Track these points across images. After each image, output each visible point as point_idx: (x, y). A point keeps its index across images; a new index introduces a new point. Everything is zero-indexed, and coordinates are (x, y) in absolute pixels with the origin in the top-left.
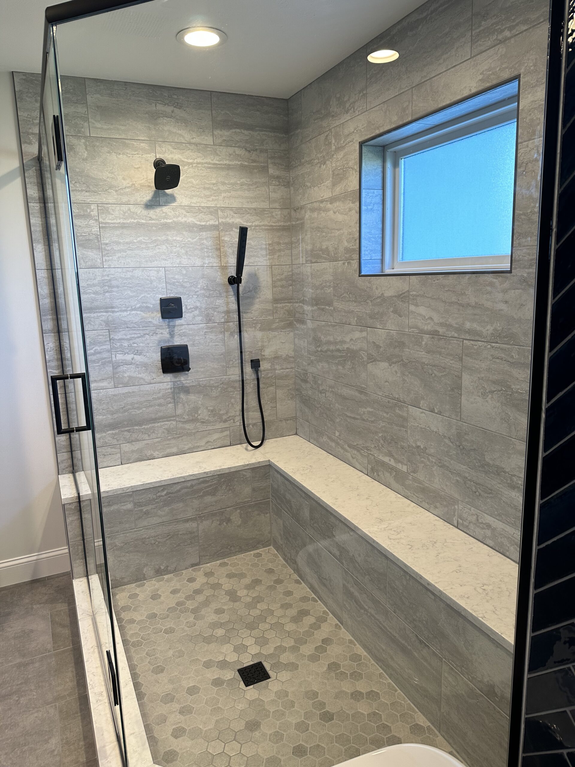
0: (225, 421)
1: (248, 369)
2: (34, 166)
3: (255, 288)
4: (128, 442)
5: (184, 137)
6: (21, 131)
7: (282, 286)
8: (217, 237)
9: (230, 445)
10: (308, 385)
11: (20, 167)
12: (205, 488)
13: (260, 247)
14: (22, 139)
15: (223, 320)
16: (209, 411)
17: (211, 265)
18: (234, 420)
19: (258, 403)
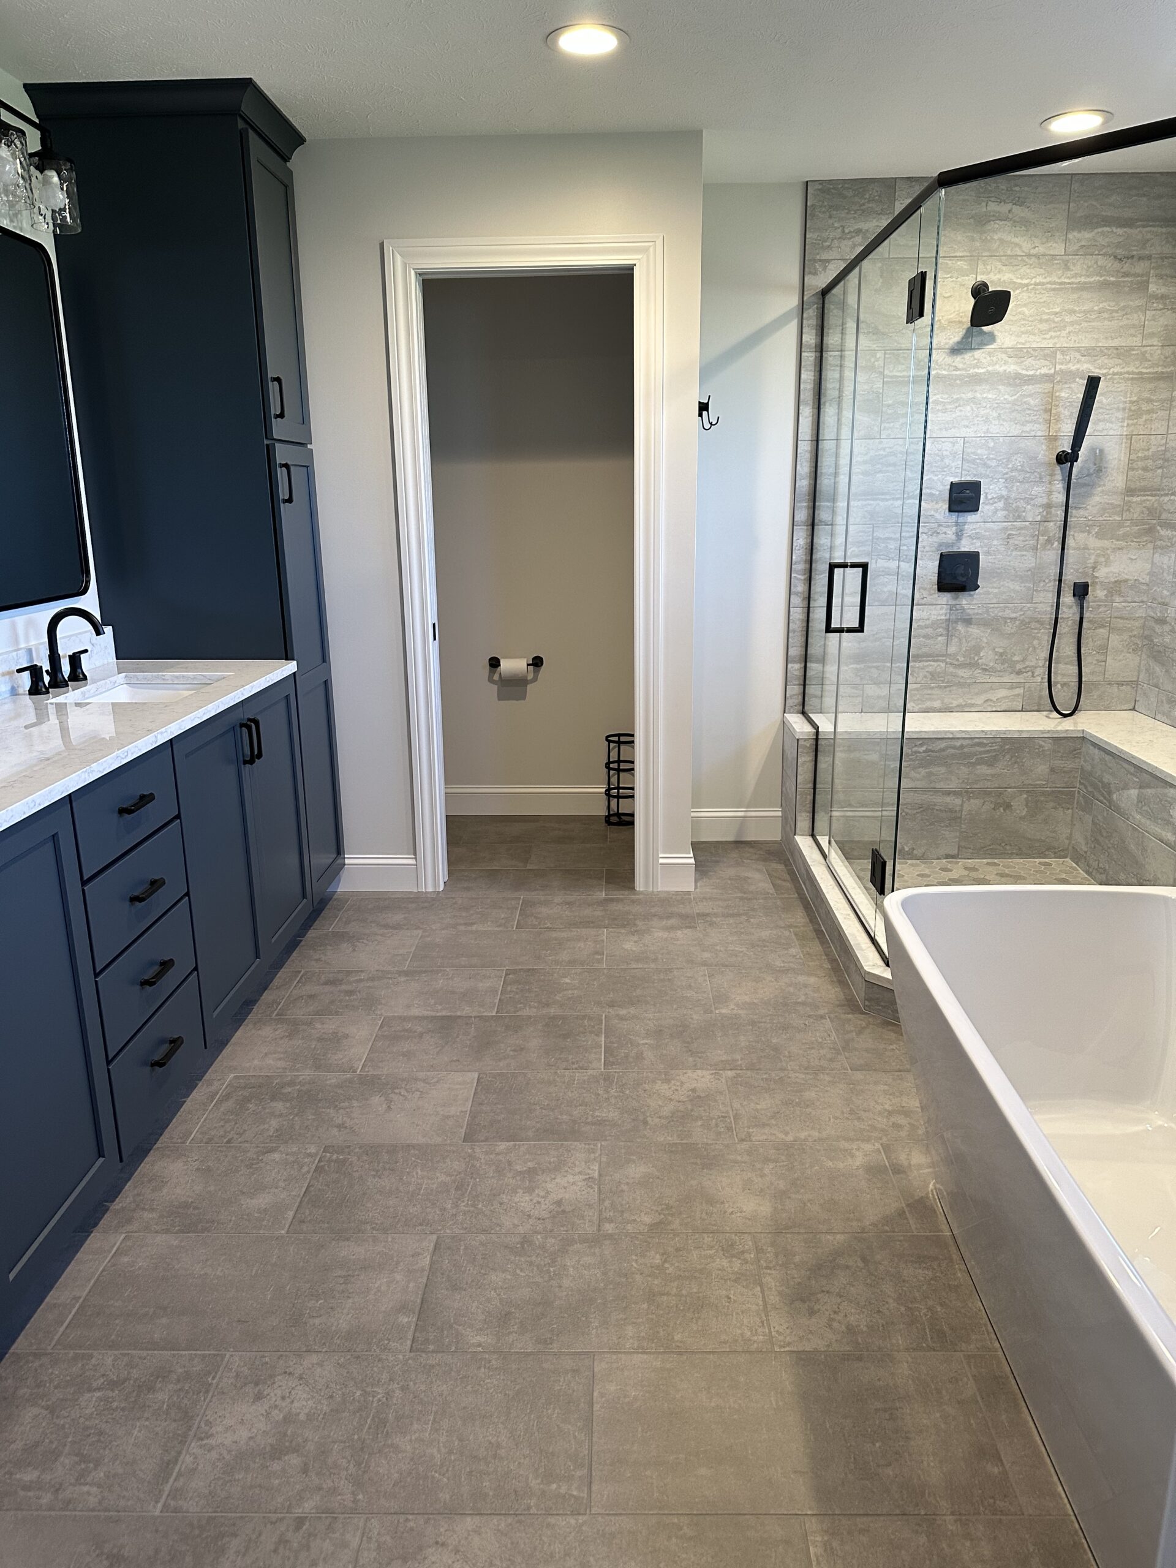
0: (1019, 673)
1: (1068, 598)
2: (817, 303)
3: (1098, 471)
4: (874, 683)
5: (1021, 247)
6: (806, 258)
7: (1145, 469)
8: (1049, 392)
9: (1022, 711)
10: (1167, 628)
11: (798, 306)
12: (981, 753)
13: (1116, 406)
14: (806, 269)
15: (1039, 518)
16: (996, 653)
17: (1033, 434)
18: (1033, 673)
19: (1076, 652)
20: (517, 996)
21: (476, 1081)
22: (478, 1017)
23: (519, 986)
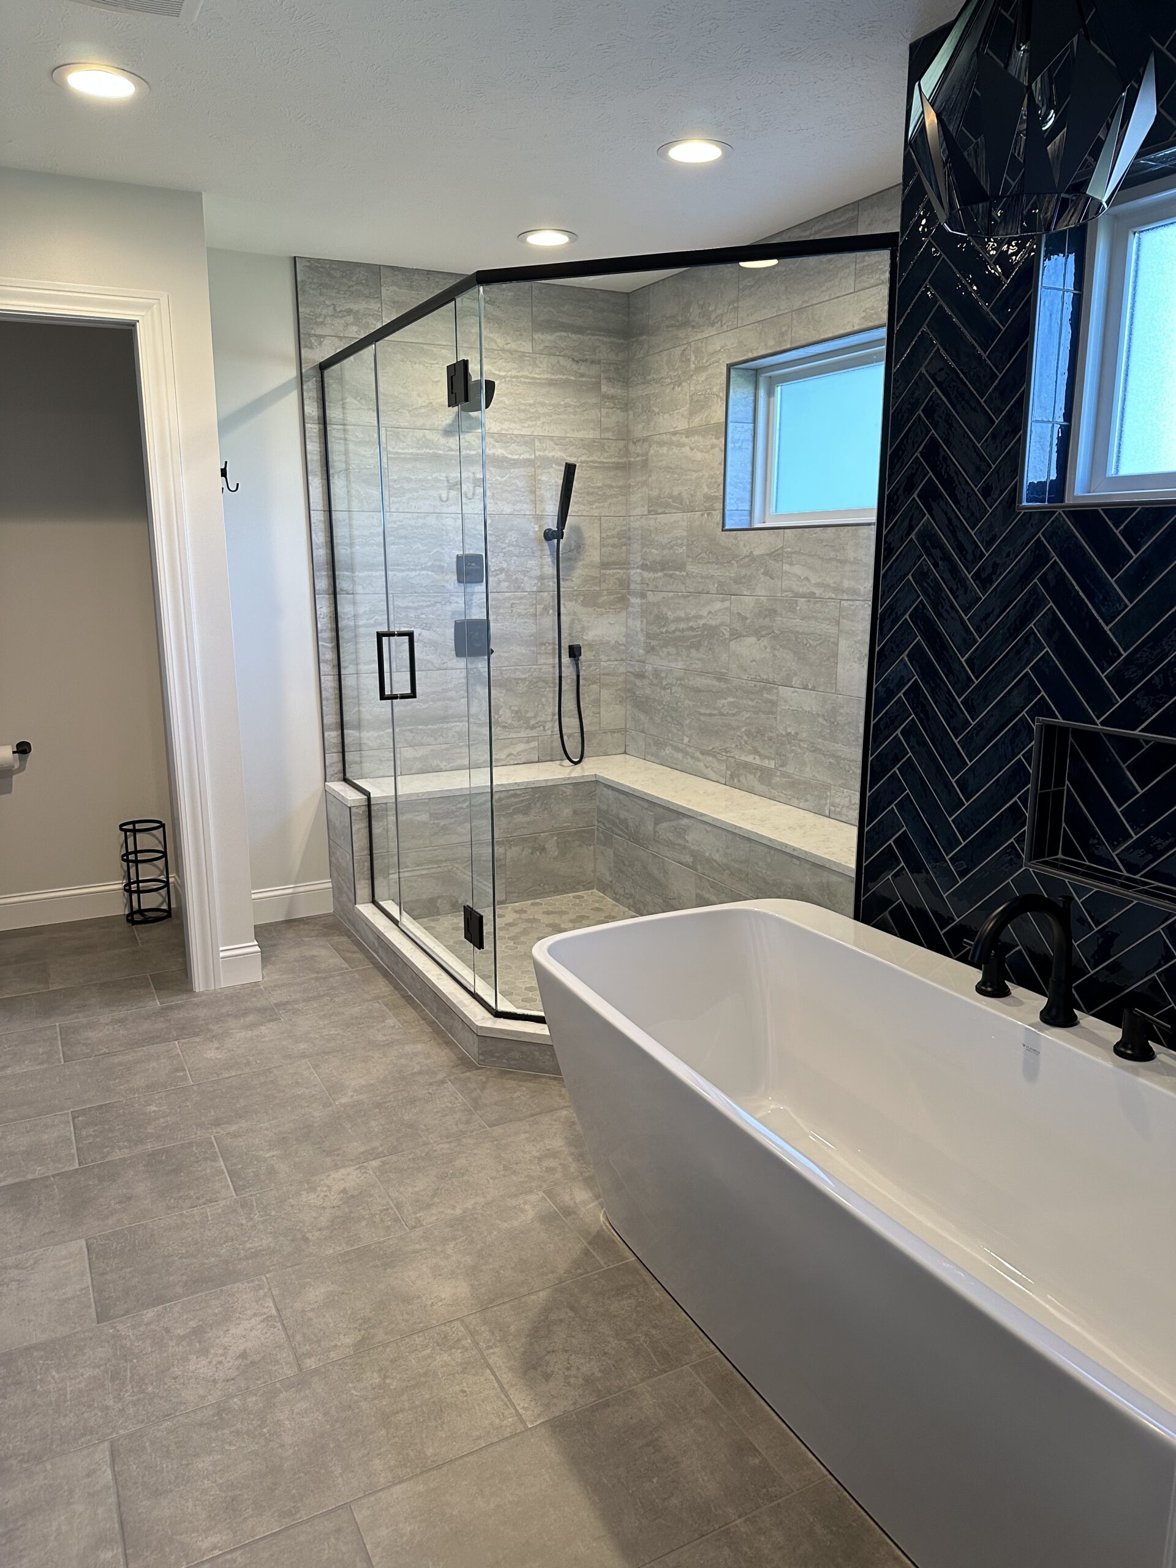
0: (533, 728)
1: (566, 659)
2: (315, 377)
3: (579, 547)
4: (410, 746)
5: (496, 342)
6: (301, 332)
7: (614, 546)
8: (532, 476)
9: (539, 762)
10: (646, 682)
11: (297, 377)
12: (516, 803)
13: (586, 490)
14: (302, 343)
15: (535, 589)
16: (512, 711)
17: (523, 513)
18: (544, 727)
19: (576, 706)
20: (98, 1140)
21: (85, 1250)
22: (58, 1174)
23: (96, 1128)
